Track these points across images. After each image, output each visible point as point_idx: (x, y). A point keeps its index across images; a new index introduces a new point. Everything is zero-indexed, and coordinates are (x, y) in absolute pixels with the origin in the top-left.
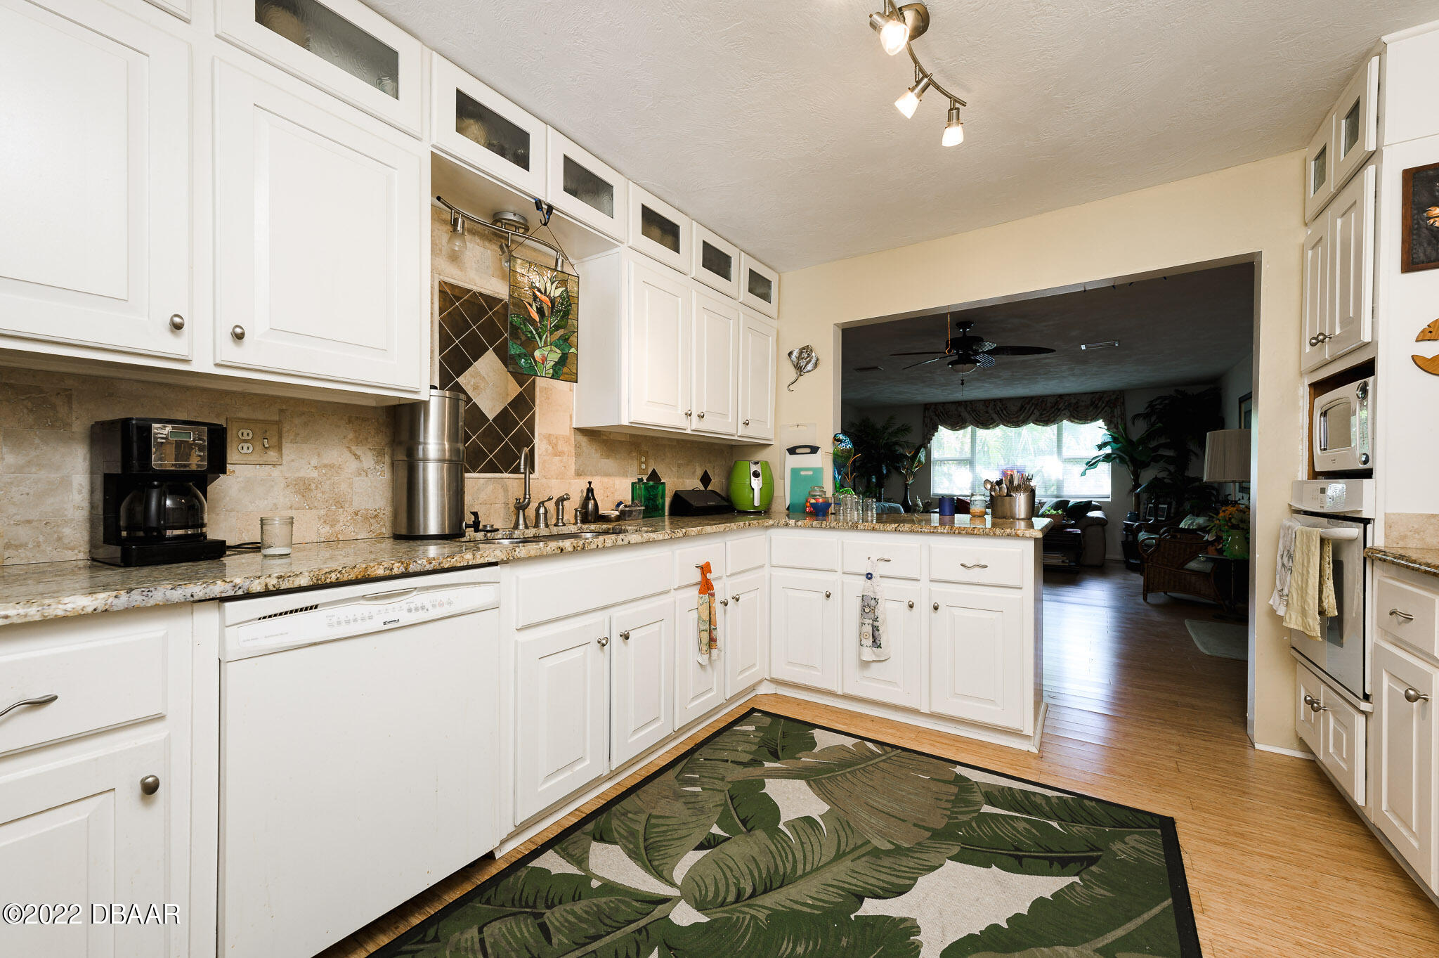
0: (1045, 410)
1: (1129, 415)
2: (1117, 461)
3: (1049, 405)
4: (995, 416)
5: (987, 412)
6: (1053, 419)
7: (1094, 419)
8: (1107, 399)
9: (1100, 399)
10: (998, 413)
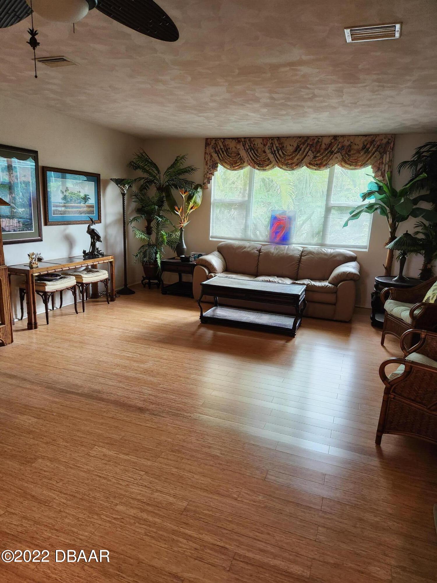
0: (318, 152)
1: (398, 160)
2: (379, 211)
3: (323, 146)
4: (271, 156)
5: (265, 152)
6: (324, 163)
7: (364, 165)
8: (378, 143)
9: (372, 142)
10: (273, 153)
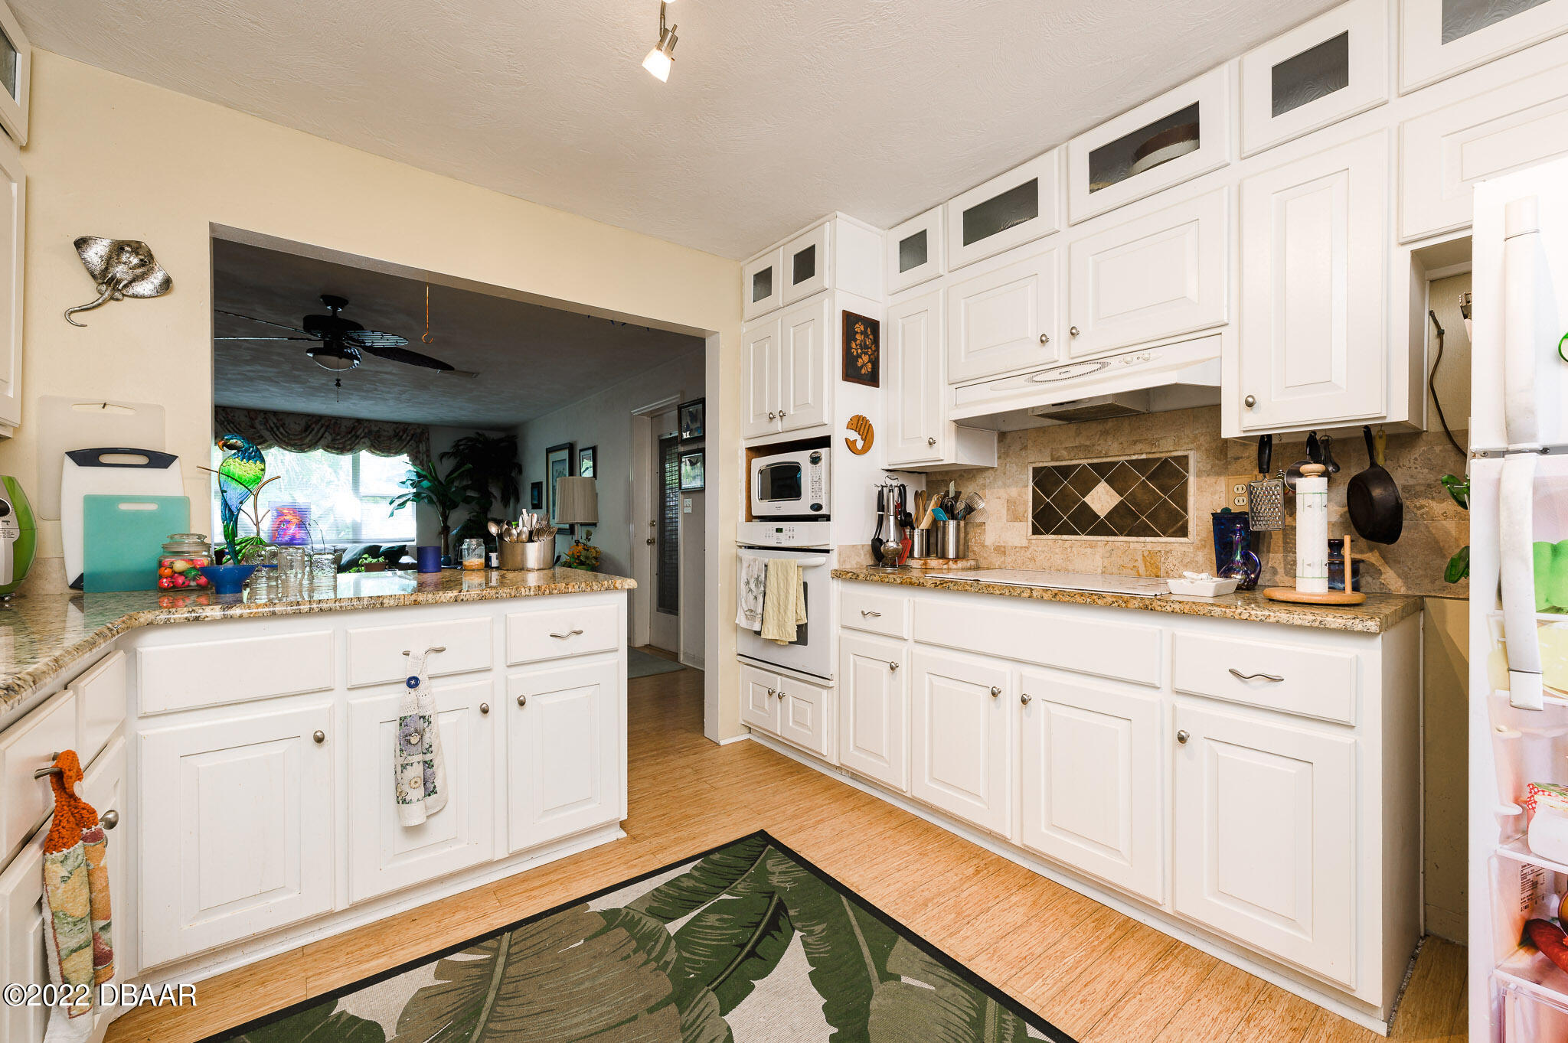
0: (338, 434)
1: (435, 452)
2: (426, 501)
3: (343, 429)
4: (266, 434)
6: (349, 447)
7: (398, 452)
8: (412, 432)
9: (405, 431)
10: (271, 430)
